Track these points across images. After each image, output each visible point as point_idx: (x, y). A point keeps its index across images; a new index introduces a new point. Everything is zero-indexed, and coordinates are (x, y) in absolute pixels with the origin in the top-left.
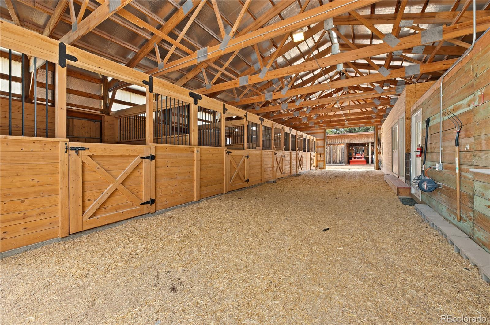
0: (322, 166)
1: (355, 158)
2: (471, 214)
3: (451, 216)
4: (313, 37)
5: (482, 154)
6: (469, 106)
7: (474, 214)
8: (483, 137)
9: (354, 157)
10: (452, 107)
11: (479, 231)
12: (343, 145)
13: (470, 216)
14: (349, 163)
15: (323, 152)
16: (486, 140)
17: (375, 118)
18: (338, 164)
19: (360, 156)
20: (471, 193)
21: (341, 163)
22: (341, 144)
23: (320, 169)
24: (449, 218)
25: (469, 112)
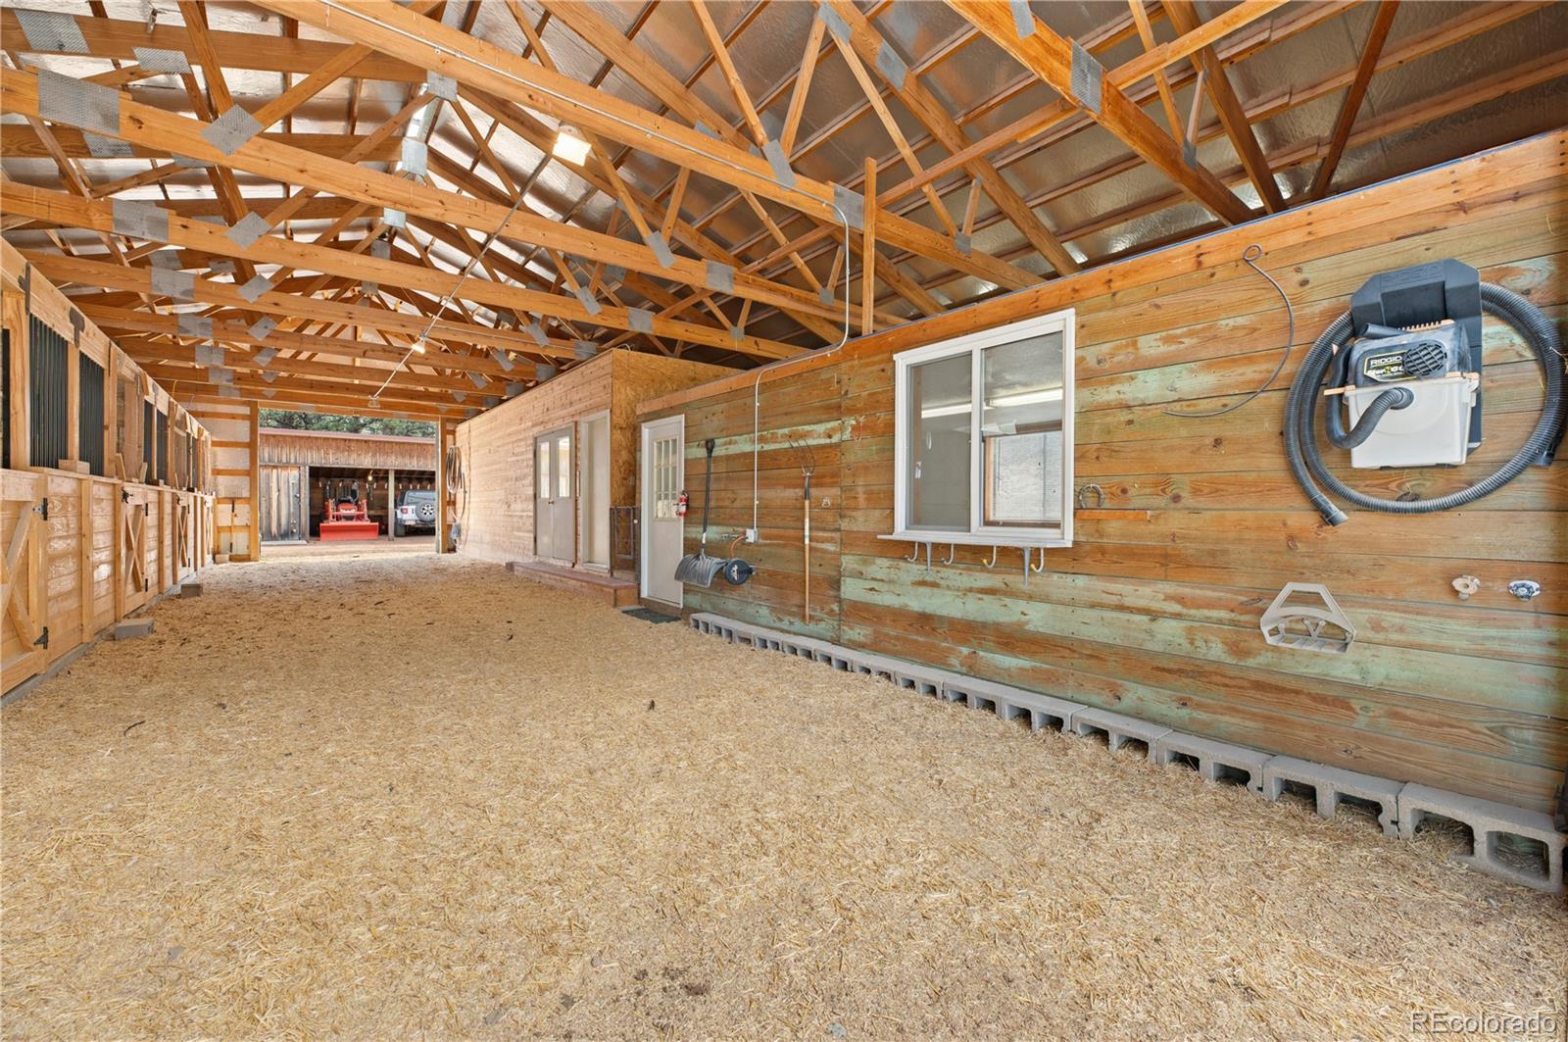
0: (240, 548)
1: (338, 518)
2: (835, 607)
3: (781, 620)
4: (495, 124)
5: (859, 514)
6: (830, 437)
7: (840, 606)
8: (860, 490)
9: (331, 512)
10: (786, 431)
11: (852, 628)
12: (295, 472)
13: (832, 610)
14: (315, 532)
15: (246, 494)
16: (865, 493)
17: (463, 403)
18: (274, 538)
19: (353, 512)
20: (835, 573)
21: (286, 535)
22: (286, 466)
23: (230, 560)
24: (778, 625)
25: (830, 446)
